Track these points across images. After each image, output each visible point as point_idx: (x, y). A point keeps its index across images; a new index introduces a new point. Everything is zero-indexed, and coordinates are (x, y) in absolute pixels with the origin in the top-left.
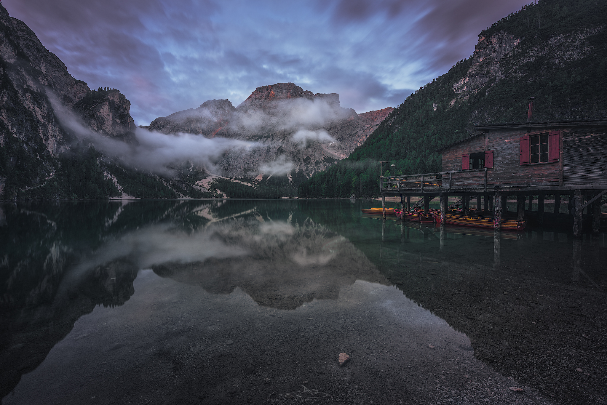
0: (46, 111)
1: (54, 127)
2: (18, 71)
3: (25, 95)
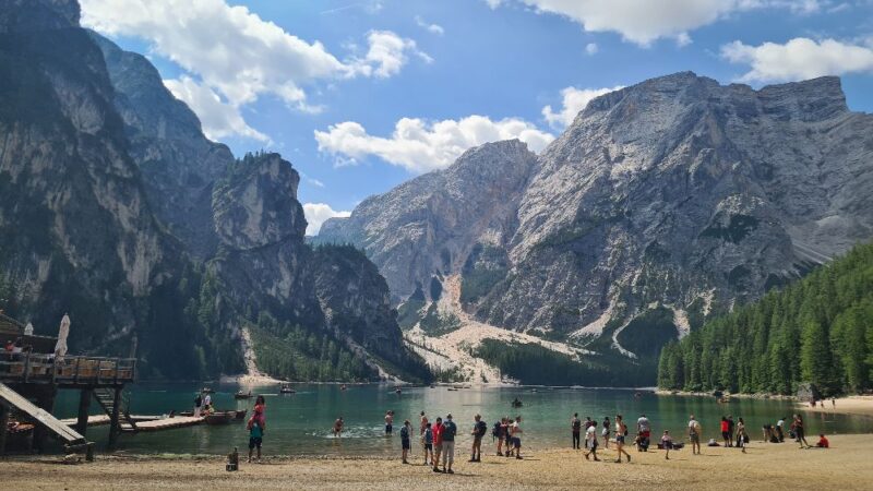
0: (137, 210)
1: (147, 237)
2: (102, 144)
3: (105, 185)
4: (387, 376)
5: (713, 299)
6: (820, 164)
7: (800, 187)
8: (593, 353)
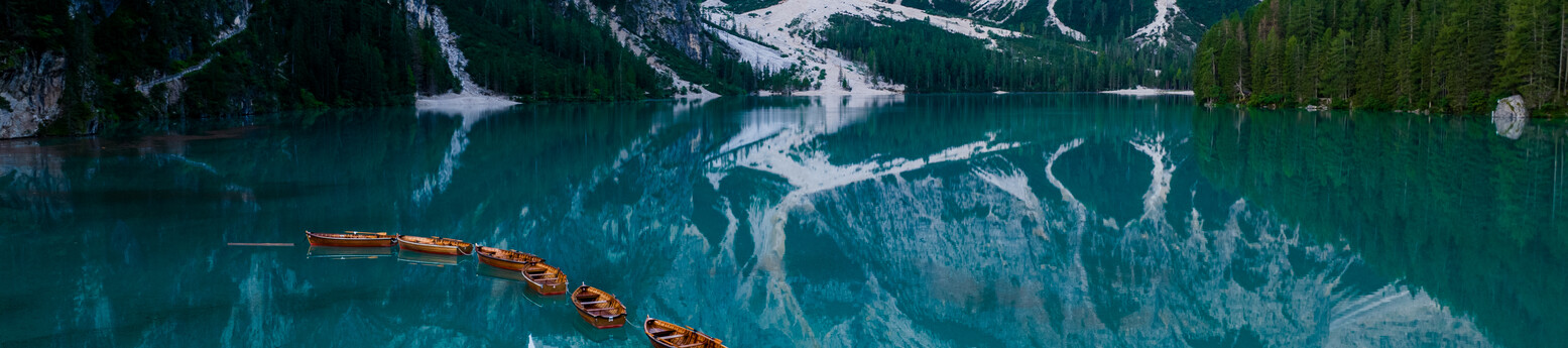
4: (686, 84)
8: (1018, 34)
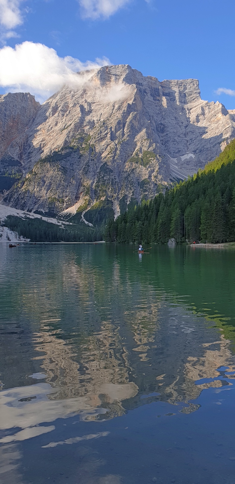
5: (132, 196)
6: (186, 127)
7: (176, 138)
8: (71, 224)
